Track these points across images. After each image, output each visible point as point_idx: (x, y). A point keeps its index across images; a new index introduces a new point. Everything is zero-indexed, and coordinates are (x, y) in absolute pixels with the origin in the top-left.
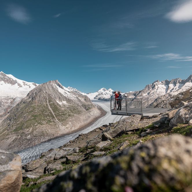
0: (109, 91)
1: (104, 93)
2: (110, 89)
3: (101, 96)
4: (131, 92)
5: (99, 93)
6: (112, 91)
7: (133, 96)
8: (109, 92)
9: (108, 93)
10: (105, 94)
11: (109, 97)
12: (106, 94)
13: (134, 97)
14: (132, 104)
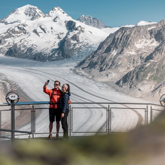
0: (54, 20)
1: (31, 25)
2: (58, 12)
3: (17, 40)
4: (142, 23)
5: (9, 26)
6: (65, 17)
7: (149, 41)
8: (54, 25)
9: (48, 29)
10: (35, 31)
11: (52, 44)
12: (39, 30)
13: (156, 44)
14: (145, 76)
